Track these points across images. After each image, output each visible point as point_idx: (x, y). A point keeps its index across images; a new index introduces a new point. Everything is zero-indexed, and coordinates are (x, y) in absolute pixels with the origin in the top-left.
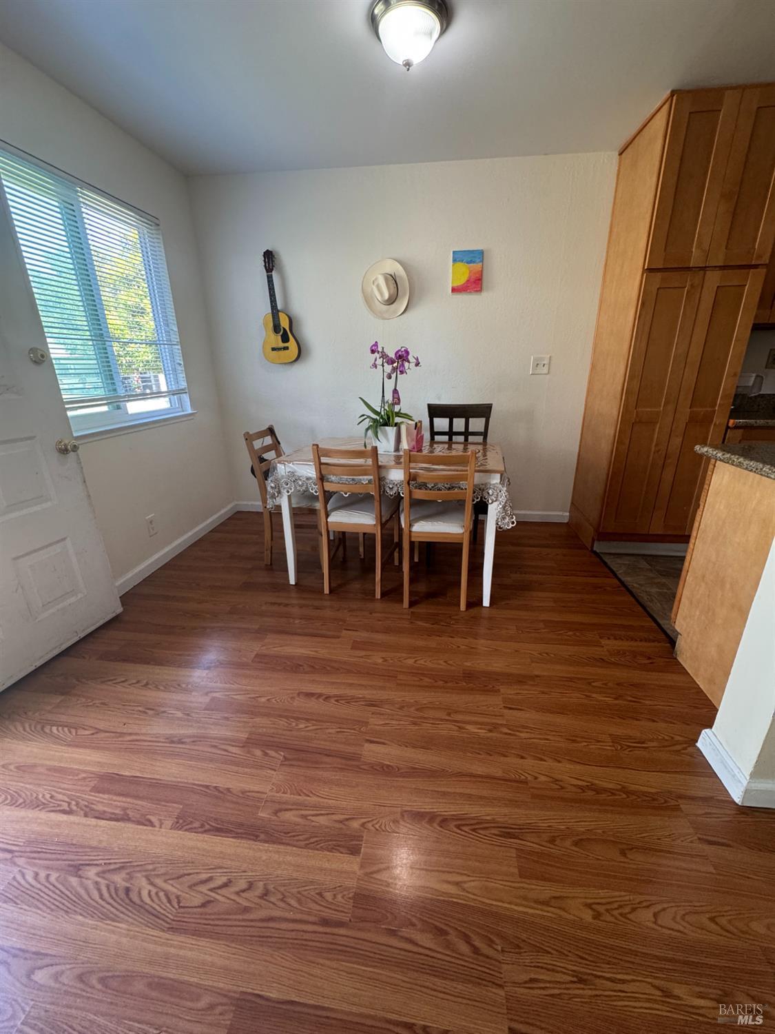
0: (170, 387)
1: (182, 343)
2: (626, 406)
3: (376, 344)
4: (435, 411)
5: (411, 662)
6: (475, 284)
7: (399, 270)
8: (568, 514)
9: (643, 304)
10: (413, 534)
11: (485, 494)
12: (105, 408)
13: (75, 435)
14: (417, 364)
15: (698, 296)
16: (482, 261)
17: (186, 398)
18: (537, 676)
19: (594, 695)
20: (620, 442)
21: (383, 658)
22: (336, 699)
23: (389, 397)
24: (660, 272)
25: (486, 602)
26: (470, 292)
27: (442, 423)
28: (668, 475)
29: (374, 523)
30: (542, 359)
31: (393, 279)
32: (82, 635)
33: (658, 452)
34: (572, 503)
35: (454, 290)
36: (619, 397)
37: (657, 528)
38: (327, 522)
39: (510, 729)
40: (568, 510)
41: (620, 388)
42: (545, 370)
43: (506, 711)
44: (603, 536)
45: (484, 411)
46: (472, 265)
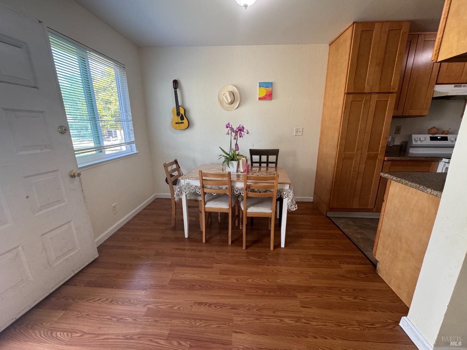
0: (126, 141)
1: (133, 120)
2: (340, 151)
3: (229, 124)
4: (253, 152)
5: (250, 281)
6: (269, 96)
7: (235, 90)
8: (312, 198)
9: (345, 107)
10: (247, 213)
11: (282, 194)
12: (94, 152)
13: (79, 166)
14: (248, 133)
15: (369, 104)
16: (272, 87)
17: (134, 146)
18: (314, 287)
19: (344, 297)
20: (338, 167)
21: (236, 279)
22: (215, 305)
23: (233, 147)
24: (352, 94)
25: (283, 245)
26: (267, 100)
27: (256, 158)
28: (360, 181)
29: (228, 207)
30: (300, 129)
31: (232, 94)
32: (76, 272)
33: (355, 171)
34: (314, 193)
35: (260, 99)
36: (336, 146)
37: (356, 205)
38: (205, 207)
39: (306, 320)
40: (313, 196)
41: (336, 143)
42: (301, 134)
43: (302, 309)
44: (332, 209)
45: (275, 152)
46: (268, 88)
